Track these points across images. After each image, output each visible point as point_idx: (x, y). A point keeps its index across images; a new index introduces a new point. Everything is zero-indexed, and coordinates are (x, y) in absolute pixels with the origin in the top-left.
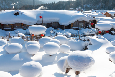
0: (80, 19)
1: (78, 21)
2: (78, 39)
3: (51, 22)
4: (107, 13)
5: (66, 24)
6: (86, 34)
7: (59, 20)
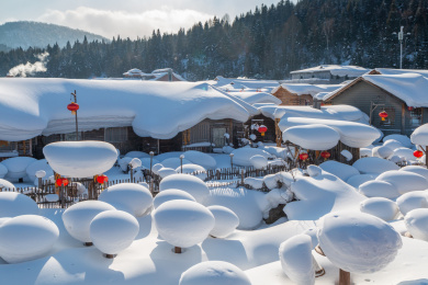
0: (216, 113)
1: (207, 120)
2: (238, 186)
3: (97, 127)
4: (281, 89)
5: (165, 132)
6: (262, 164)
7: (134, 118)
